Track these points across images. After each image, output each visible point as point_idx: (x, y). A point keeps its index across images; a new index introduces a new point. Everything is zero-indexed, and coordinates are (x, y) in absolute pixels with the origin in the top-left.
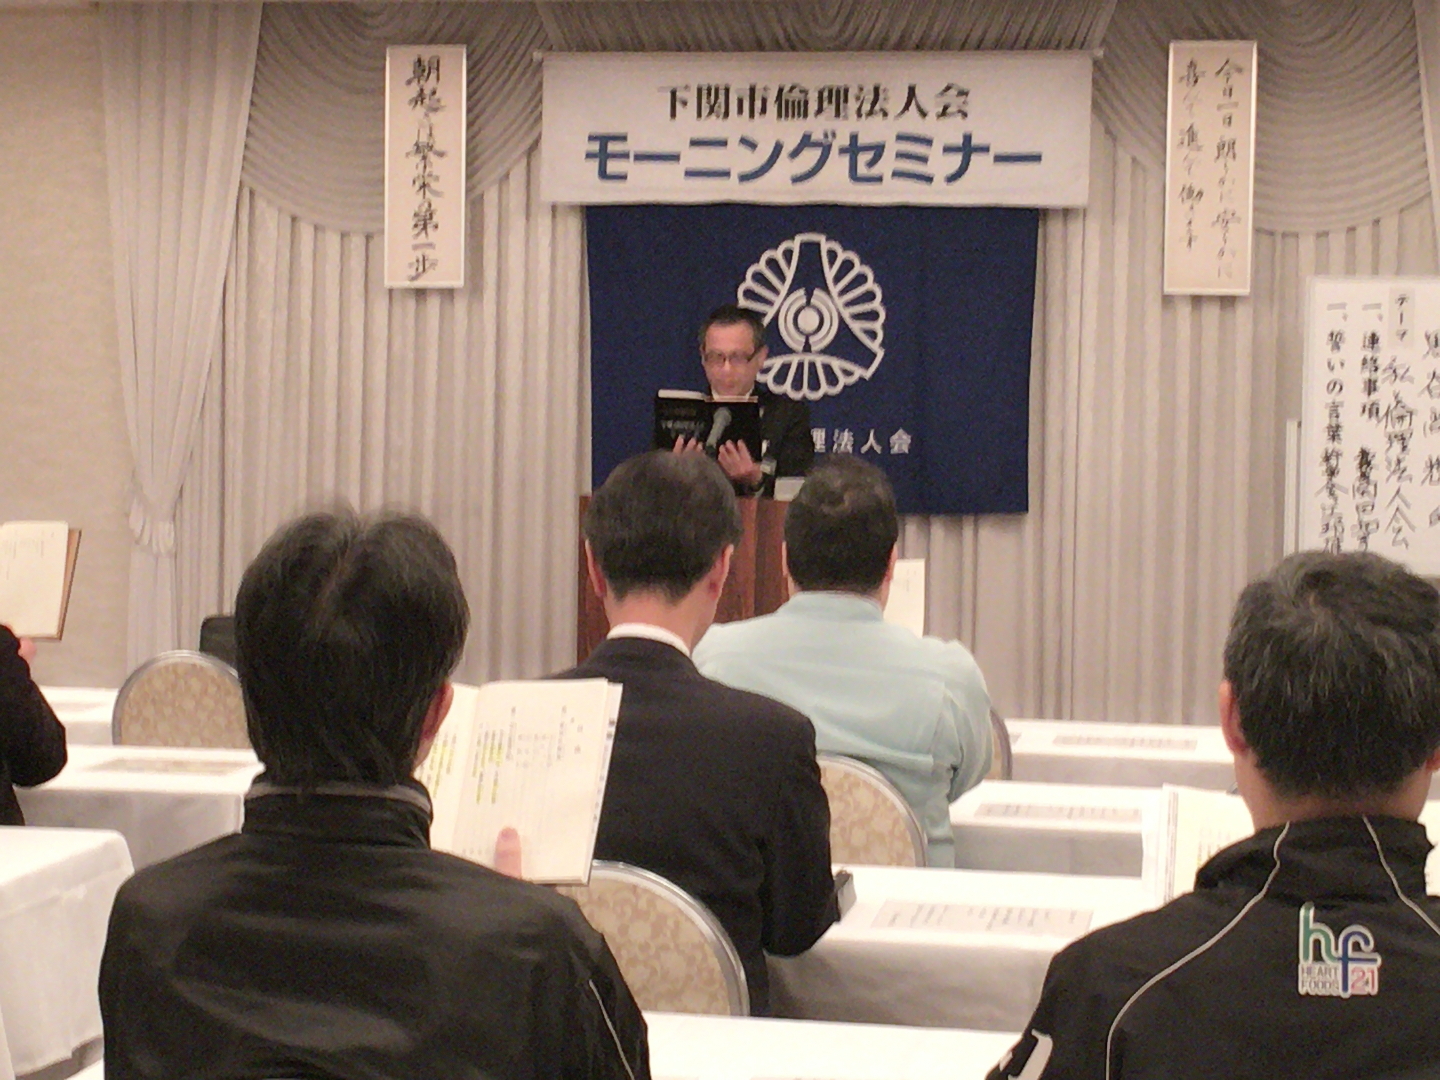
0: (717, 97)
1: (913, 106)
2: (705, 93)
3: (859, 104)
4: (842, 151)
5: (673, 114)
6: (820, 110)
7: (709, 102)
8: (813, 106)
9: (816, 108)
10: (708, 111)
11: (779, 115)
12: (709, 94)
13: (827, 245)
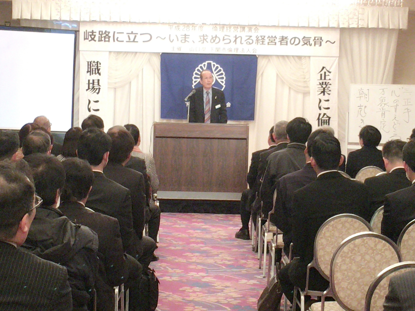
13: (212, 63)
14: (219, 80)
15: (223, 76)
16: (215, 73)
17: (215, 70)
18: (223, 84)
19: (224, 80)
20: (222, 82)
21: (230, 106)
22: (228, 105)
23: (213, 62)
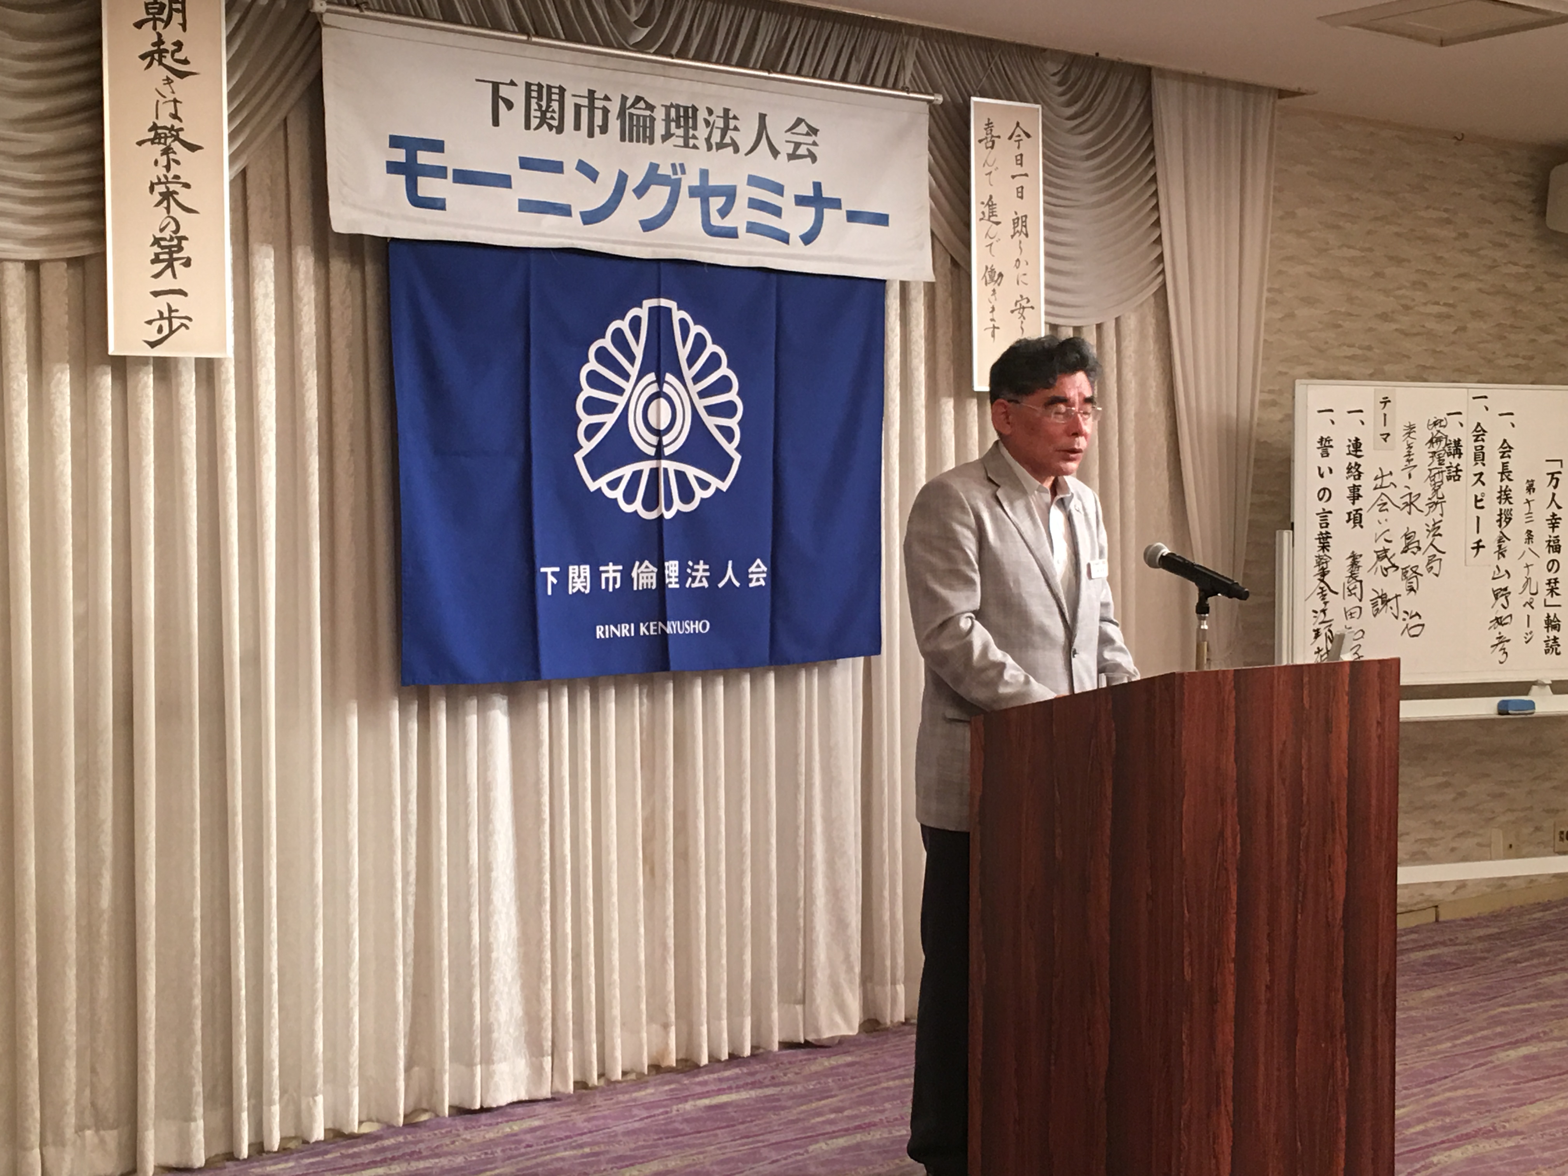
0: (550, 100)
1: (764, 140)
2: (534, 94)
3: (709, 129)
4: (693, 192)
5: (496, 122)
6: (667, 136)
7: (540, 106)
8: (660, 129)
9: (663, 133)
10: (538, 120)
11: (623, 139)
12: (540, 98)
13: (678, 315)
14: (711, 422)
15: (732, 395)
16: (689, 374)
17: (691, 361)
18: (731, 448)
19: (733, 423)
20: (728, 433)
21: (762, 583)
22: (754, 576)
23: (680, 308)
